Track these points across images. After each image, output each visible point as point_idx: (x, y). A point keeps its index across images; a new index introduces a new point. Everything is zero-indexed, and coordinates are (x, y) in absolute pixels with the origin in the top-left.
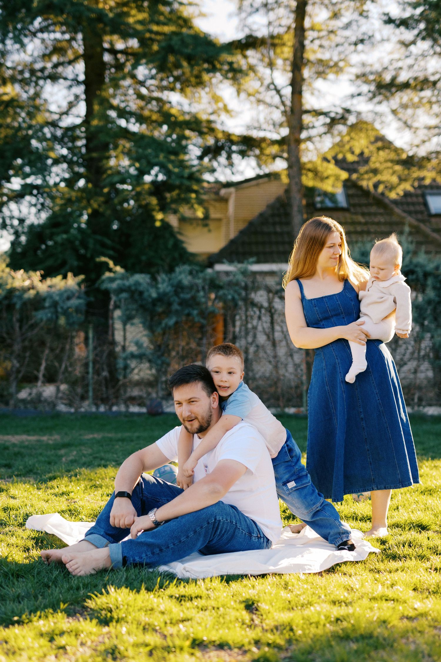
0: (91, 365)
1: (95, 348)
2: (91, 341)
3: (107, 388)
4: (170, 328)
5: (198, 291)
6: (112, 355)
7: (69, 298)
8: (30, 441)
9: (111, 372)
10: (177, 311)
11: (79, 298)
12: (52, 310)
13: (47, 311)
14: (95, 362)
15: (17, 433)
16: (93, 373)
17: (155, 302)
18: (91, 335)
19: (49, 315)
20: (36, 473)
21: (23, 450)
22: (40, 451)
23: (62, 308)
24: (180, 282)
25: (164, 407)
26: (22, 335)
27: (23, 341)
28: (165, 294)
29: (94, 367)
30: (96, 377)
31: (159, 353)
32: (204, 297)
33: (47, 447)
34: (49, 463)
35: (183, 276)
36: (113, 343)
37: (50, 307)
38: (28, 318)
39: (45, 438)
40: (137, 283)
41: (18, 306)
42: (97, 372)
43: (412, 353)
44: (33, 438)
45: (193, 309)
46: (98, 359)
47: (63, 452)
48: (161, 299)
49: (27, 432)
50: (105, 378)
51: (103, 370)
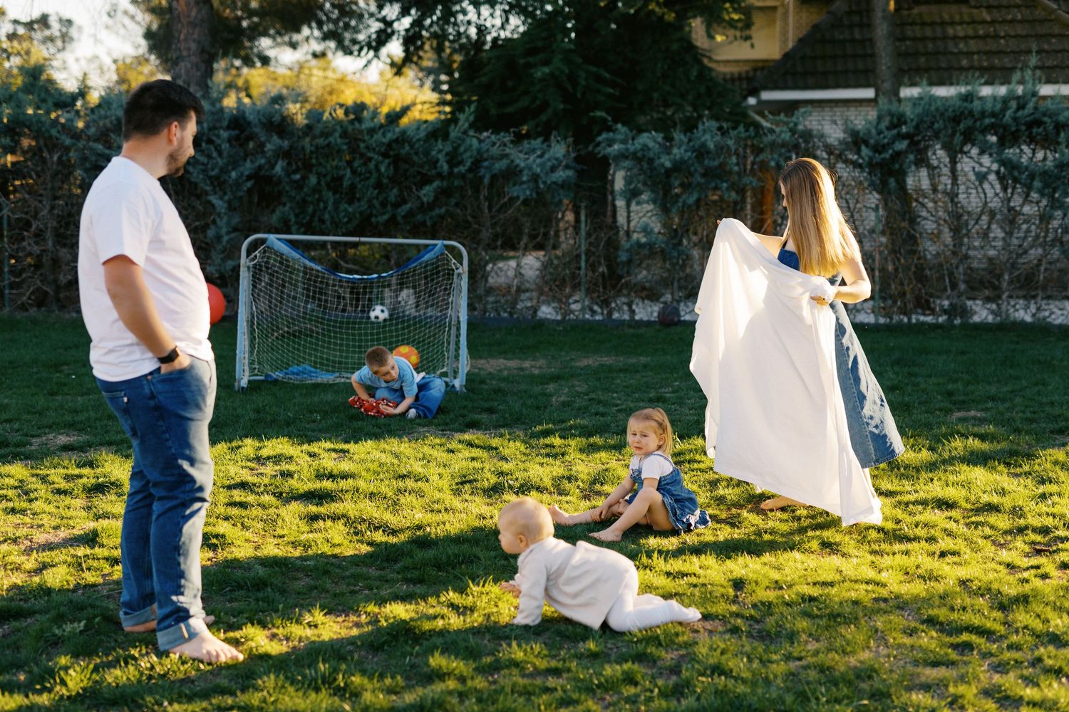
0: (583, 257)
1: (589, 235)
2: (583, 225)
3: (605, 288)
4: (689, 206)
5: (730, 156)
6: (613, 244)
7: (553, 169)
8: (509, 369)
9: (609, 267)
10: (699, 184)
11: (567, 167)
12: (532, 185)
13: (525, 186)
14: (588, 253)
15: (491, 356)
16: (586, 268)
17: (668, 173)
18: (583, 218)
19: (528, 192)
20: (524, 423)
21: (503, 385)
22: (523, 387)
23: (545, 183)
24: (704, 145)
25: (682, 313)
26: (492, 217)
27: (494, 225)
28: (682, 161)
29: (587, 261)
30: (590, 274)
31: (675, 241)
32: (738, 164)
33: (532, 379)
34: (538, 408)
35: (708, 136)
36: (614, 226)
37: (529, 181)
38: (501, 194)
39: (527, 364)
40: (645, 148)
41: (486, 181)
42: (592, 267)
43: (1037, 237)
44: (513, 364)
45: (723, 181)
46: (592, 249)
47: (551, 387)
48: (678, 167)
49: (504, 354)
50: (603, 274)
51: (599, 263)
